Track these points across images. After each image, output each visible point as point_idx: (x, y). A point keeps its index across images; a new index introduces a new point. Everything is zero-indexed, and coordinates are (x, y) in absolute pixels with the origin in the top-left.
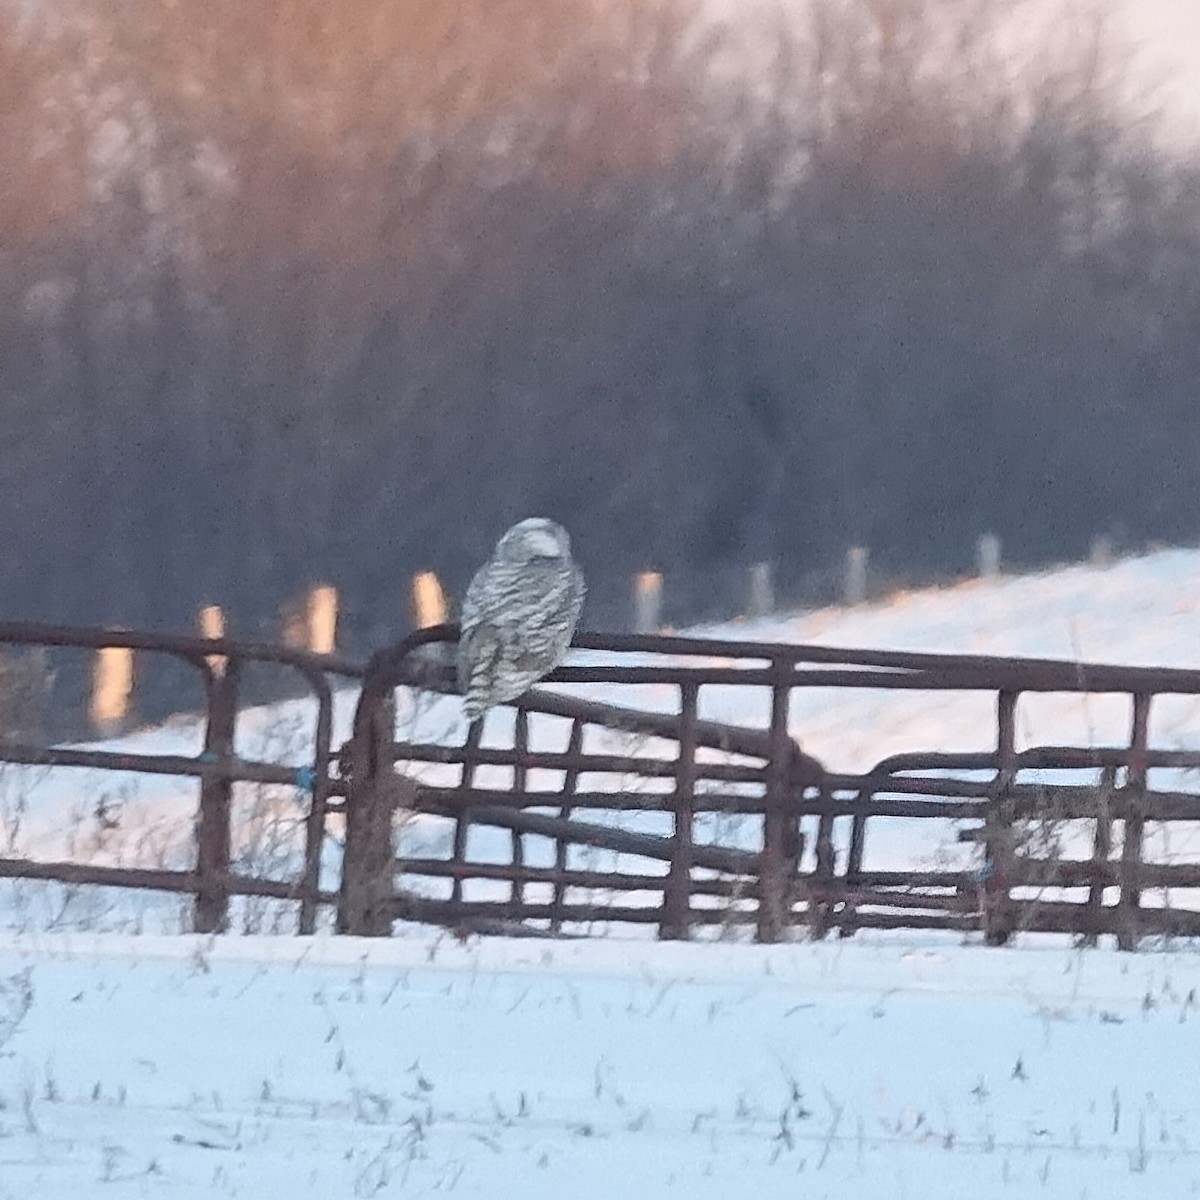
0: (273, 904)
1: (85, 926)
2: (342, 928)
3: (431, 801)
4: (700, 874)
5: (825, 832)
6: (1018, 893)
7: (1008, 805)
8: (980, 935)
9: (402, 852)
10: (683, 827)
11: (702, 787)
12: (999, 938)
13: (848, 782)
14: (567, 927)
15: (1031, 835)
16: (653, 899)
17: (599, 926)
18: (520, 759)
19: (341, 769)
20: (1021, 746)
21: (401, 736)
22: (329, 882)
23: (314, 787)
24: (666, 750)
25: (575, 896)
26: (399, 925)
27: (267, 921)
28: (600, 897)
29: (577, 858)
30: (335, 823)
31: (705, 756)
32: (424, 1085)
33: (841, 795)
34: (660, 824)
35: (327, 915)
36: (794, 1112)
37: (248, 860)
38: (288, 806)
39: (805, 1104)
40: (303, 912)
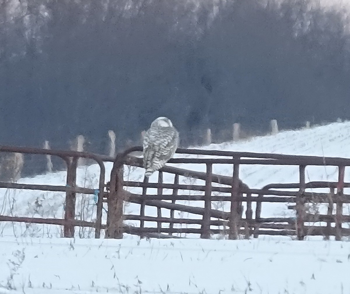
0: (88, 229)
1: (32, 235)
2: (108, 236)
3: (133, 199)
4: (213, 219)
5: (249, 206)
6: (306, 224)
7: (303, 199)
8: (295, 237)
9: (126, 213)
10: (207, 205)
11: (213, 194)
12: (301, 238)
13: (255, 191)
14: (174, 234)
15: (310, 207)
16: (198, 226)
17: (183, 235)
18: (160, 186)
19: (107, 189)
20: (307, 181)
21: (125, 179)
22: (104, 222)
23: (99, 195)
24: (202, 183)
25: (176, 226)
26: (125, 234)
27: (86, 234)
28: (184, 226)
29: (177, 215)
30: (105, 205)
31: (214, 185)
33: (253, 195)
34: (201, 204)
35: (103, 232)
37: (80, 215)
38: (92, 200)
40: (96, 231)
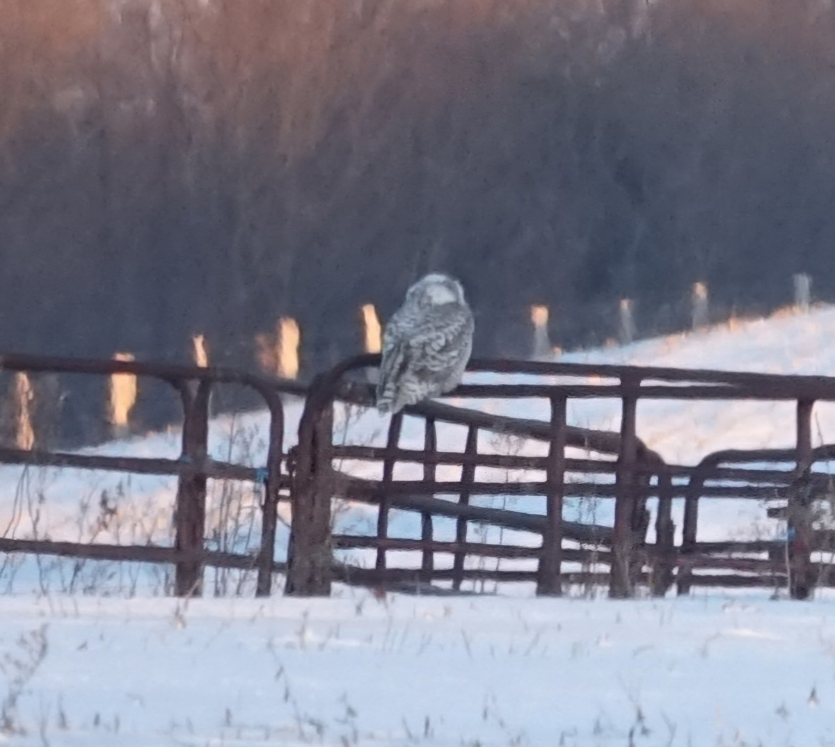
0: (236, 573)
1: (90, 589)
2: (290, 590)
3: (360, 490)
4: (567, 544)
5: (664, 510)
6: (815, 557)
7: (806, 490)
8: (785, 591)
9: (337, 530)
10: (554, 508)
11: (570, 477)
12: (801, 592)
13: (681, 471)
14: (466, 585)
15: (823, 512)
16: (531, 565)
17: (489, 585)
18: (429, 457)
19: (290, 467)
20: (815, 443)
21: (337, 440)
22: (281, 555)
23: (267, 482)
24: (539, 449)
25: (472, 562)
26: (336, 586)
27: (232, 586)
28: (491, 563)
29: (474, 533)
30: (284, 509)
31: (571, 452)
32: (351, 712)
33: (676, 481)
34: (536, 505)
35: (280, 580)
36: (638, 730)
37: (216, 537)
38: (248, 496)
39: (648, 724)
40: (260, 579)
